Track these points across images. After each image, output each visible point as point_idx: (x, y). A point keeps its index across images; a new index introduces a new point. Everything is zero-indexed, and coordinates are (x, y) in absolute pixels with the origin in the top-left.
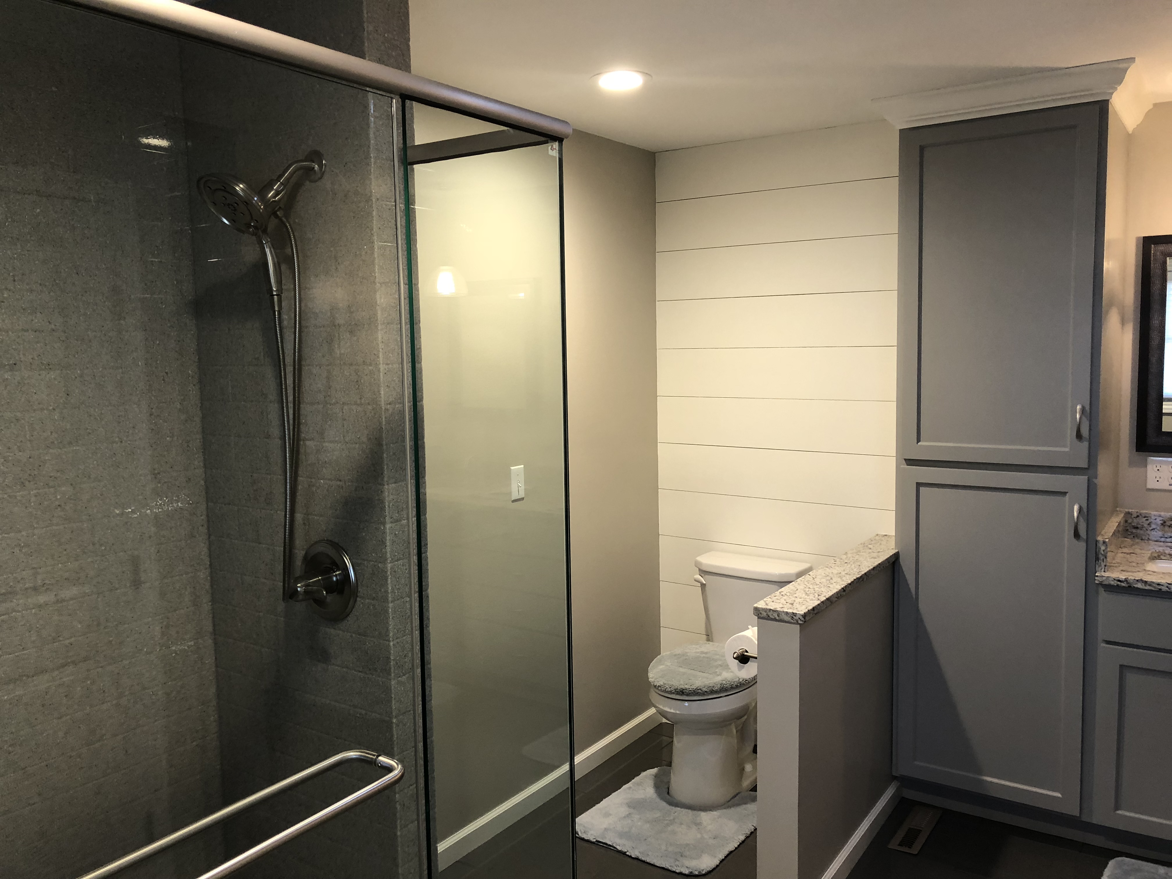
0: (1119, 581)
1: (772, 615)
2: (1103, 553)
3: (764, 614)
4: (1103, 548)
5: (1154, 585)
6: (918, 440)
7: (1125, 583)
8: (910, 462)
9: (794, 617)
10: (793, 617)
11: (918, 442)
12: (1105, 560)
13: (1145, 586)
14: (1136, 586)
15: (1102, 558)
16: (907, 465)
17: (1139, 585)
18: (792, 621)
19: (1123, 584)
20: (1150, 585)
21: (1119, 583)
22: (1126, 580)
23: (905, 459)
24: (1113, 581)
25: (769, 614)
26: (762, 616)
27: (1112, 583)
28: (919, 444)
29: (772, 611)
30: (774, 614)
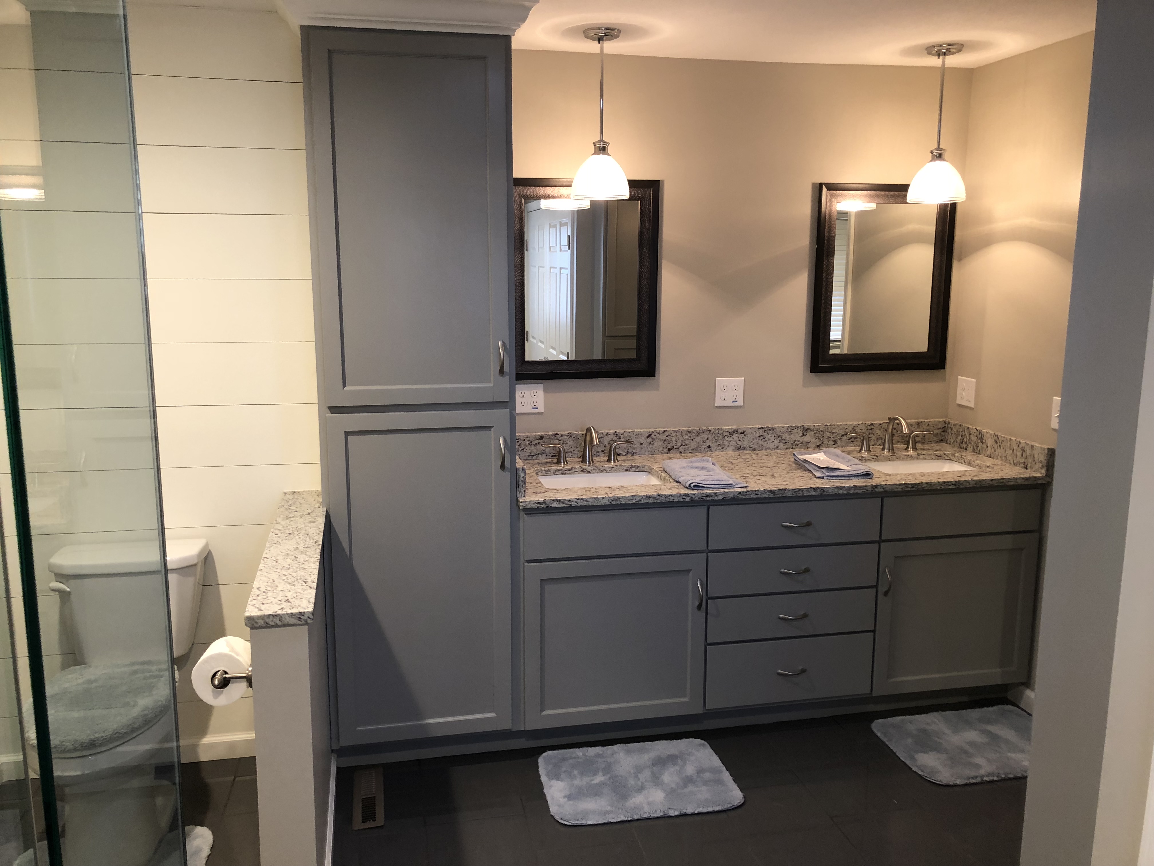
0: (539, 503)
1: (272, 621)
2: (522, 479)
3: (261, 622)
4: (522, 475)
5: (566, 502)
6: (344, 385)
7: (544, 504)
8: (334, 410)
9: (302, 617)
10: (300, 618)
11: (344, 388)
12: (524, 485)
13: (559, 504)
14: (552, 505)
15: (521, 484)
16: (332, 413)
17: (555, 505)
18: (300, 623)
19: (542, 506)
20: (563, 503)
21: (539, 505)
22: (544, 502)
23: (329, 408)
24: (533, 504)
25: (267, 620)
26: (258, 626)
27: (533, 506)
28: (345, 388)
29: (271, 616)
30: (274, 620)
